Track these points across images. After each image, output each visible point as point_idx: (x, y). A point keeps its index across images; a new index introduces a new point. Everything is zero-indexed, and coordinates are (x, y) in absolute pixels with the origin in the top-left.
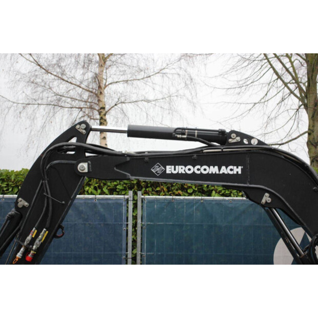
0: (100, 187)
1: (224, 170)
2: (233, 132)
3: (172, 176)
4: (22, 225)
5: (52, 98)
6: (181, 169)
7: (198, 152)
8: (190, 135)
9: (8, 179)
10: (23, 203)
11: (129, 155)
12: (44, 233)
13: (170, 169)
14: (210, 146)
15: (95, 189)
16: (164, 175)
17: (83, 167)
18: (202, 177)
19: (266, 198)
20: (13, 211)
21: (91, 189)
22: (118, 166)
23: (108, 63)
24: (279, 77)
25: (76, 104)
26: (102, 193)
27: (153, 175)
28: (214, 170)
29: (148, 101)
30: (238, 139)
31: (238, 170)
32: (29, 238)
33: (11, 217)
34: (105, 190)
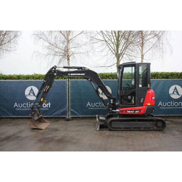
0: (62, 78)
1: (82, 74)
2: (83, 67)
3: (72, 76)
4: (45, 85)
5: (54, 53)
6: (73, 74)
7: (77, 71)
8: (75, 68)
9: (42, 76)
10: (45, 81)
11: (64, 72)
12: (49, 87)
13: (71, 74)
14: (79, 70)
15: (61, 78)
16: (70, 75)
17: (55, 74)
18: (77, 76)
19: (89, 79)
20: (43, 83)
21: (60, 78)
22: (62, 74)
23: (70, 42)
24: (110, 49)
25: (61, 54)
26: (63, 79)
27: (68, 75)
28: (80, 74)
29: (81, 53)
30: (84, 68)
31: (84, 74)
32: (46, 87)
33: (43, 84)
34: (63, 78)
